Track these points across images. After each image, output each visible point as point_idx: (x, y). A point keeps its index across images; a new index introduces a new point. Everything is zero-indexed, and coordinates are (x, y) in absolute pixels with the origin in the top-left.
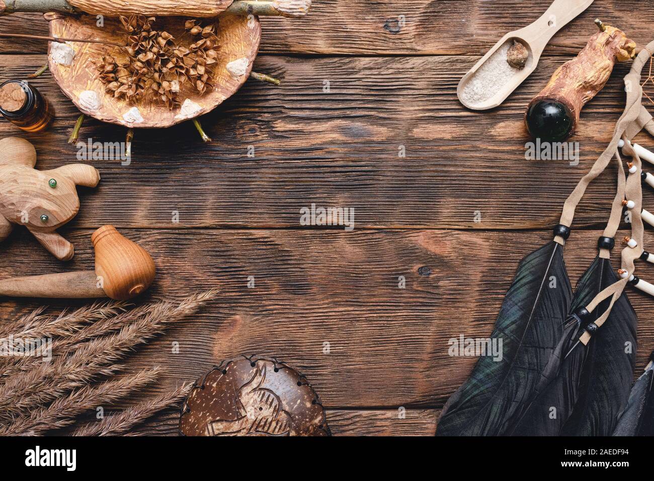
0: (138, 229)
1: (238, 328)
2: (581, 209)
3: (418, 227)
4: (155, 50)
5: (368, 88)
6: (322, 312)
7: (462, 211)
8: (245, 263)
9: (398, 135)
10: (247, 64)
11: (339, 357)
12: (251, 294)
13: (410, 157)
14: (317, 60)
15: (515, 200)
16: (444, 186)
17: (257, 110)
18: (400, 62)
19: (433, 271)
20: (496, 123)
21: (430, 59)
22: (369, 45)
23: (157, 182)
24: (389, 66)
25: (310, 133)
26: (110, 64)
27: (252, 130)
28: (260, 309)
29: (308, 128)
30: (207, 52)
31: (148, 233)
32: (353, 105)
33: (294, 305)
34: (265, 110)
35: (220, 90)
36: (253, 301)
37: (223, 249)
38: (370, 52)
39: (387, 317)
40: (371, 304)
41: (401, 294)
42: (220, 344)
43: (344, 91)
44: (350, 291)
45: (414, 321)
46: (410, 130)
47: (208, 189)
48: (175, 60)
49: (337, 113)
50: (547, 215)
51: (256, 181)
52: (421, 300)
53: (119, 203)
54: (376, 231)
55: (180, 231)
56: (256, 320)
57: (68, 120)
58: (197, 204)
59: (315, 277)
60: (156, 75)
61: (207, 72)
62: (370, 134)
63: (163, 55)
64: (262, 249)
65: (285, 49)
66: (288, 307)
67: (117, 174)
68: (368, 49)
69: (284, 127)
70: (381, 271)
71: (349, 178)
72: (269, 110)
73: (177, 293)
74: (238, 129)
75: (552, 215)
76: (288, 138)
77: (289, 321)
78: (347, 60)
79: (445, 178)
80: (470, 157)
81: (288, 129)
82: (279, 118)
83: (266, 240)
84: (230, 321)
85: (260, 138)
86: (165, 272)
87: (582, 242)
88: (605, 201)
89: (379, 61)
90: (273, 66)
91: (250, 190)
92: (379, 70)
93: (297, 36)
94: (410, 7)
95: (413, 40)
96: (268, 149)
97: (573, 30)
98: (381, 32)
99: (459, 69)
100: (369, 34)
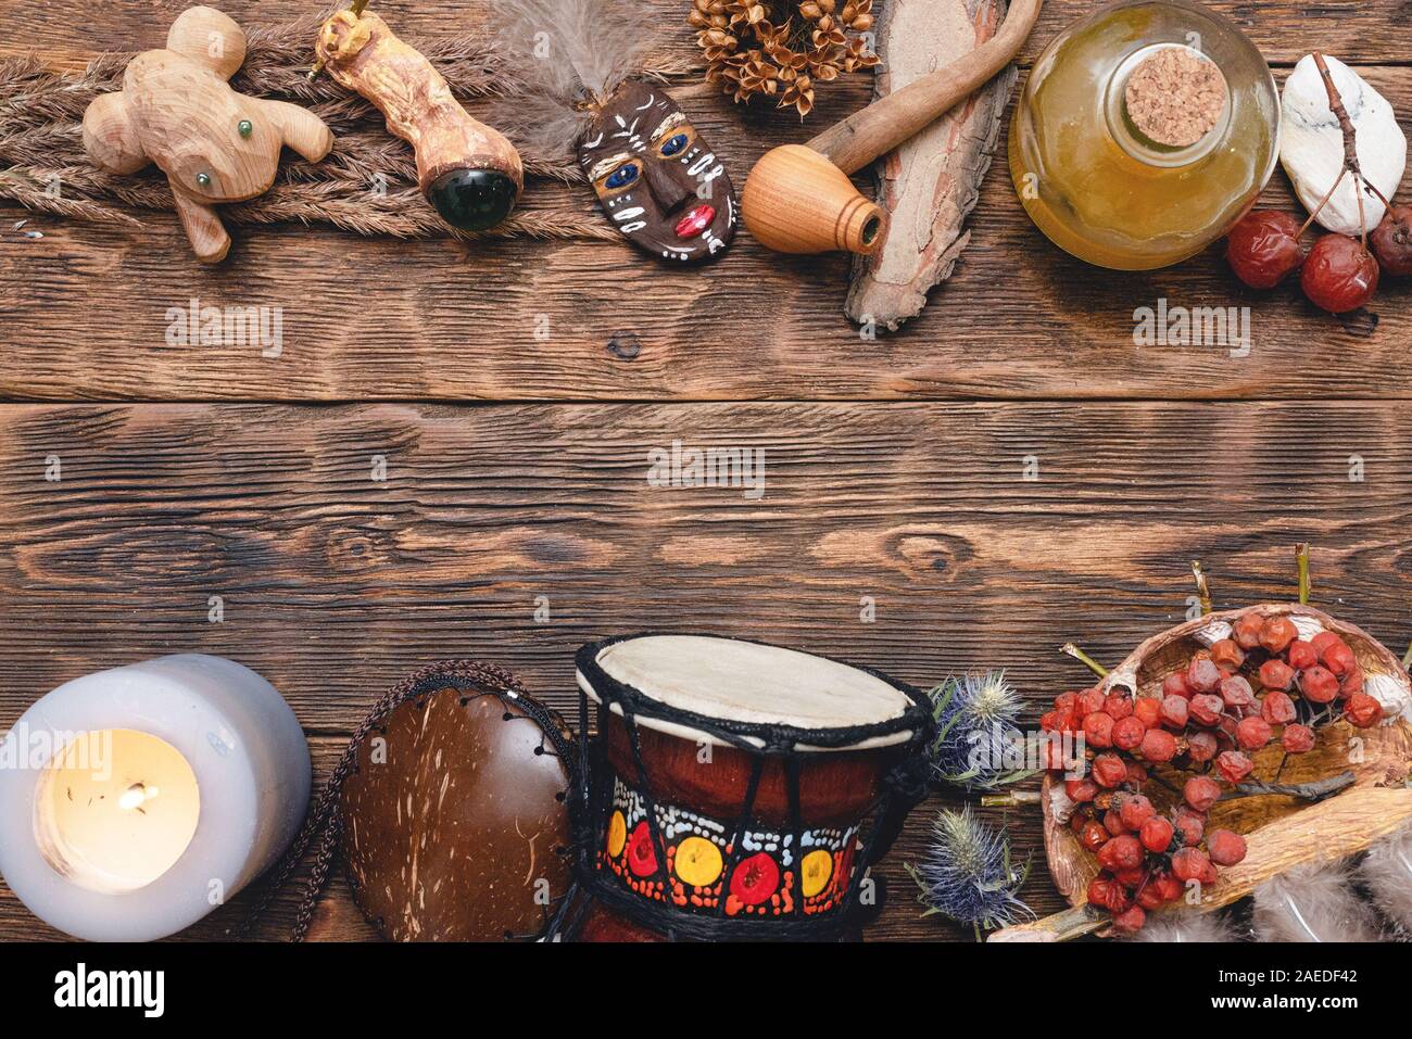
5: (577, 464)
9: (633, 557)
13: (656, 600)
14: (481, 410)
17: (367, 508)
18: (640, 415)
20: (821, 534)
21: (696, 408)
22: (580, 381)
24: (618, 422)
25: (467, 553)
27: (358, 548)
29: (464, 543)
32: (548, 499)
34: (382, 509)
38: (581, 395)
43: (533, 472)
46: (656, 548)
47: (275, 661)
49: (517, 514)
51: (365, 646)
62: (580, 556)
65: (420, 391)
67: (105, 631)
68: (577, 390)
69: (417, 541)
71: (540, 640)
72: (390, 509)
74: (331, 546)
76: (425, 562)
78: (540, 410)
80: (770, 601)
81: (424, 545)
82: (409, 525)
88: (1029, 686)
89: (598, 413)
90: (397, 425)
91: (353, 662)
92: (599, 431)
93: (443, 367)
94: (657, 309)
95: (663, 372)
96: (388, 584)
97: (974, 350)
98: (605, 356)
99: (754, 429)
100: (579, 362)
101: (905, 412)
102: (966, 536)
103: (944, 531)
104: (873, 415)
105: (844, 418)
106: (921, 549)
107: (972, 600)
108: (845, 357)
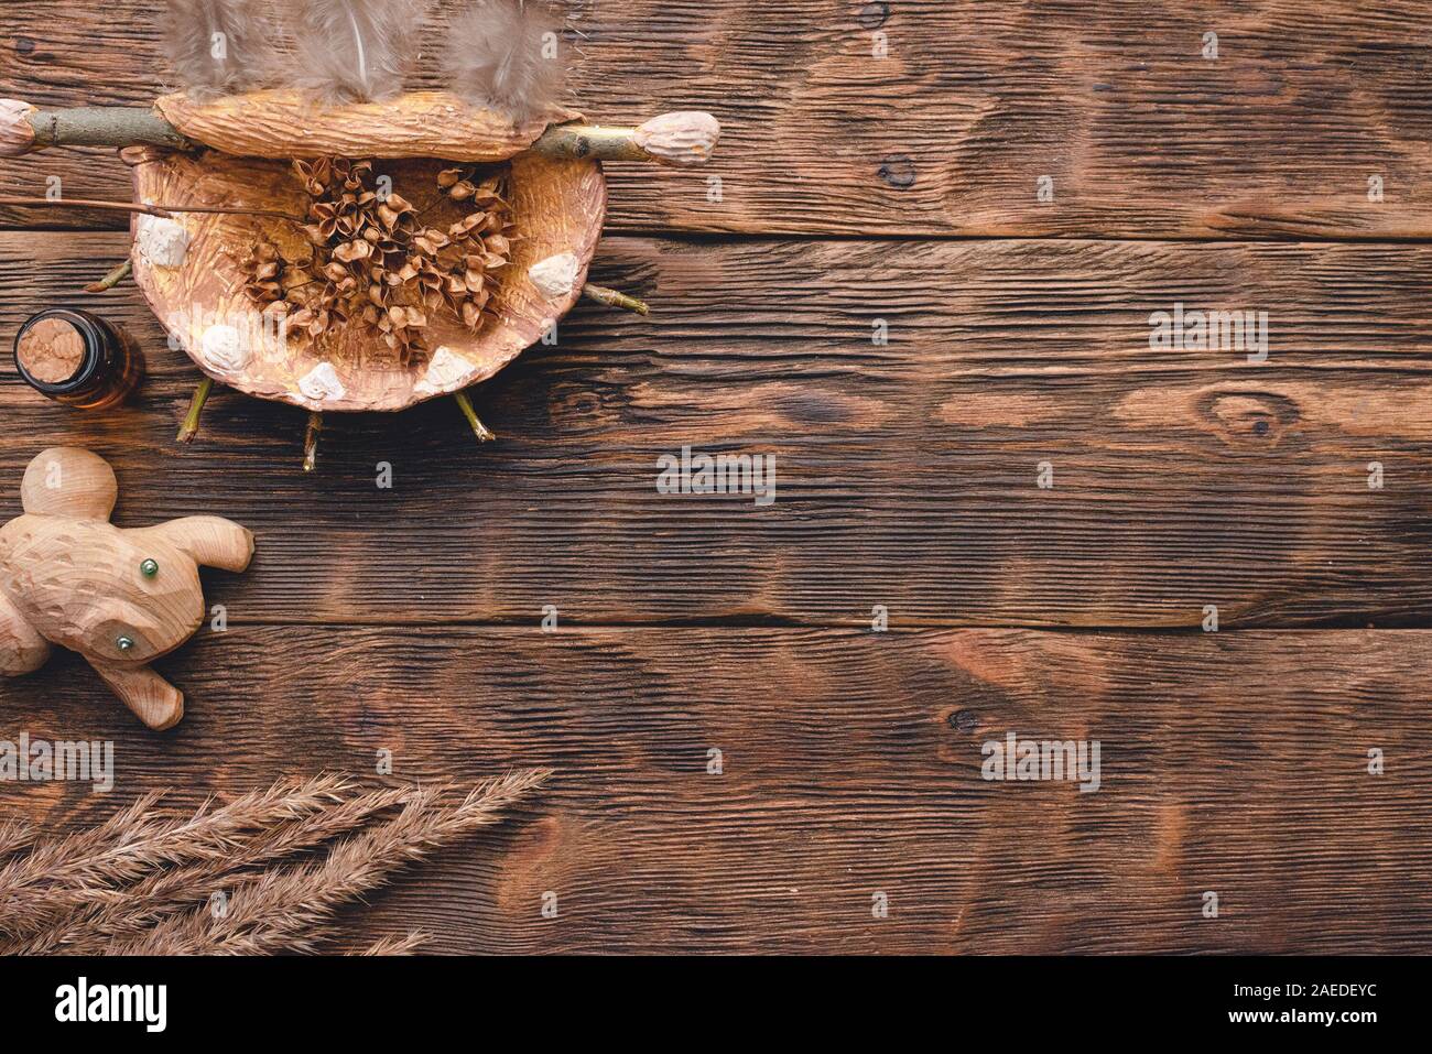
0: (333, 626)
1: (553, 844)
2: (1308, 584)
3: (950, 622)
4: (372, 234)
5: (840, 310)
6: (737, 811)
7: (1047, 587)
8: (569, 700)
9: (906, 418)
10: (576, 271)
11: (773, 910)
12: (580, 769)
13: (934, 467)
14: (729, 250)
15: (1164, 563)
16: (1007, 531)
17: (594, 359)
18: (914, 253)
19: (983, 721)
20: (1125, 392)
21: (980, 246)
22: (844, 213)
23: (372, 520)
24: (888, 261)
25: (713, 411)
26: (269, 261)
27: (585, 405)
28: (602, 802)
29: (709, 400)
30: (488, 240)
31: (354, 633)
32: (807, 349)
33: (676, 795)
34: (613, 360)
35: (513, 322)
36: (585, 786)
37: (519, 670)
38: (846, 230)
39: (878, 821)
40: (845, 793)
41: (910, 770)
42: (514, 879)
43: (790, 318)
44: (799, 764)
45: (939, 831)
46: (934, 407)
47: (487, 537)
48: (417, 260)
49: (773, 367)
50: (1234, 596)
51: (592, 520)
52: (953, 784)
53: (289, 568)
54: (858, 631)
55: (425, 631)
56: (592, 827)
57: (174, 381)
58: (461, 570)
59: (720, 733)
60: (376, 292)
61: (487, 285)
62: (845, 415)
63: (389, 245)
64: (606, 670)
65: (658, 222)
66: (663, 798)
67: (284, 501)
68: (842, 223)
69: (655, 397)
70: (866, 720)
71: (798, 513)
72: (622, 359)
73: (418, 767)
74: (553, 402)
75: (1245, 596)
76: (663, 422)
77: (665, 831)
78: (796, 247)
79: (1010, 515)
80: (1066, 468)
81: (663, 402)
82: (645, 378)
83: (614, 650)
84: (534, 830)
85: (601, 422)
86: (391, 720)
87: (1310, 656)
89: (866, 250)
90: (630, 262)
91: (580, 539)
92: (866, 271)
93: (685, 193)
94: (936, 129)
95: (942, 203)
96: (619, 446)
97: (1298, 182)
98: (872, 184)
99: (1046, 270)
100: (845, 190)
101: (1219, 253)
102: (1291, 396)
103: (1266, 390)
104: (1184, 256)
105: (1150, 258)
106: (1239, 410)
107: (1297, 469)
108: (1153, 188)
